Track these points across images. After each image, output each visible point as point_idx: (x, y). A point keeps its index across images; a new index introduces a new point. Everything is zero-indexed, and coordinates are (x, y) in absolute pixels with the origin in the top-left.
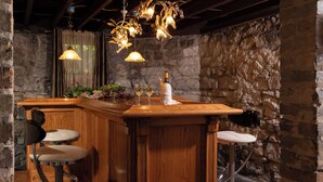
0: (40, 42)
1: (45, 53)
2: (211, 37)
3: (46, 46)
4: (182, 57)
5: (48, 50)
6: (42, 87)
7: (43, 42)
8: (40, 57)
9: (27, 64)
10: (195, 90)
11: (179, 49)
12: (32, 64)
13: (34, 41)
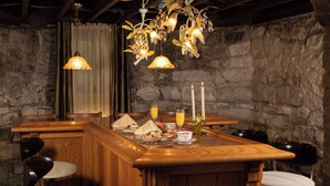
0: (41, 40)
1: (48, 54)
2: (267, 29)
3: (49, 44)
4: (228, 57)
5: (52, 49)
6: (44, 99)
7: (45, 40)
8: (42, 60)
9: (25, 69)
10: (245, 102)
11: (224, 45)
12: (32, 68)
13: (34, 39)
